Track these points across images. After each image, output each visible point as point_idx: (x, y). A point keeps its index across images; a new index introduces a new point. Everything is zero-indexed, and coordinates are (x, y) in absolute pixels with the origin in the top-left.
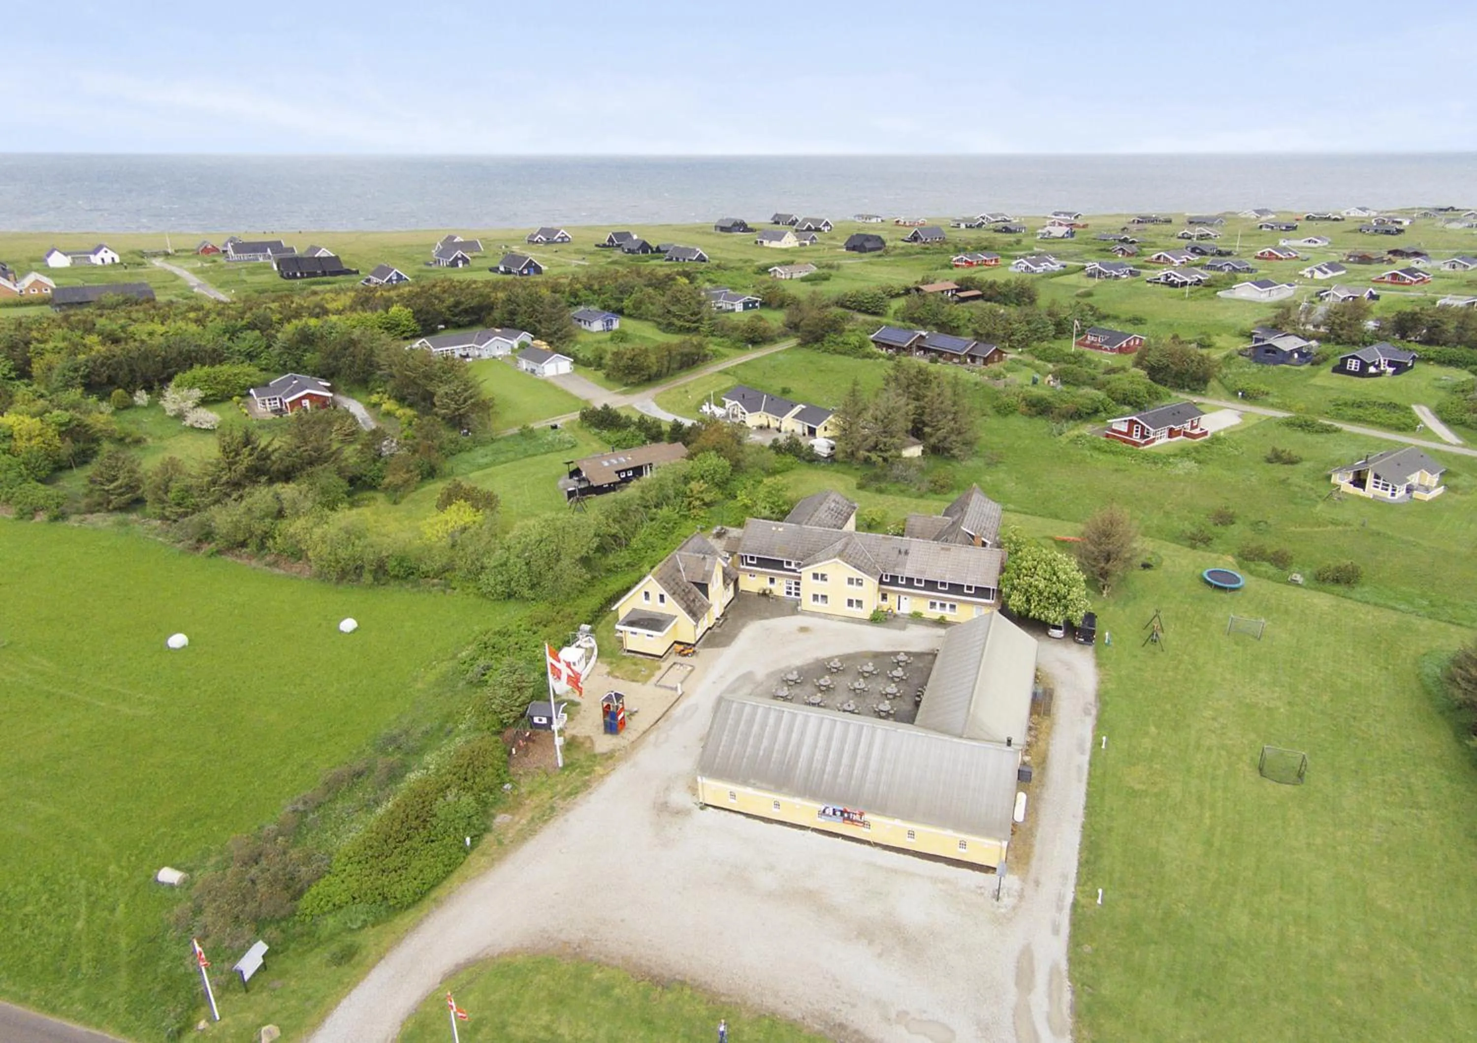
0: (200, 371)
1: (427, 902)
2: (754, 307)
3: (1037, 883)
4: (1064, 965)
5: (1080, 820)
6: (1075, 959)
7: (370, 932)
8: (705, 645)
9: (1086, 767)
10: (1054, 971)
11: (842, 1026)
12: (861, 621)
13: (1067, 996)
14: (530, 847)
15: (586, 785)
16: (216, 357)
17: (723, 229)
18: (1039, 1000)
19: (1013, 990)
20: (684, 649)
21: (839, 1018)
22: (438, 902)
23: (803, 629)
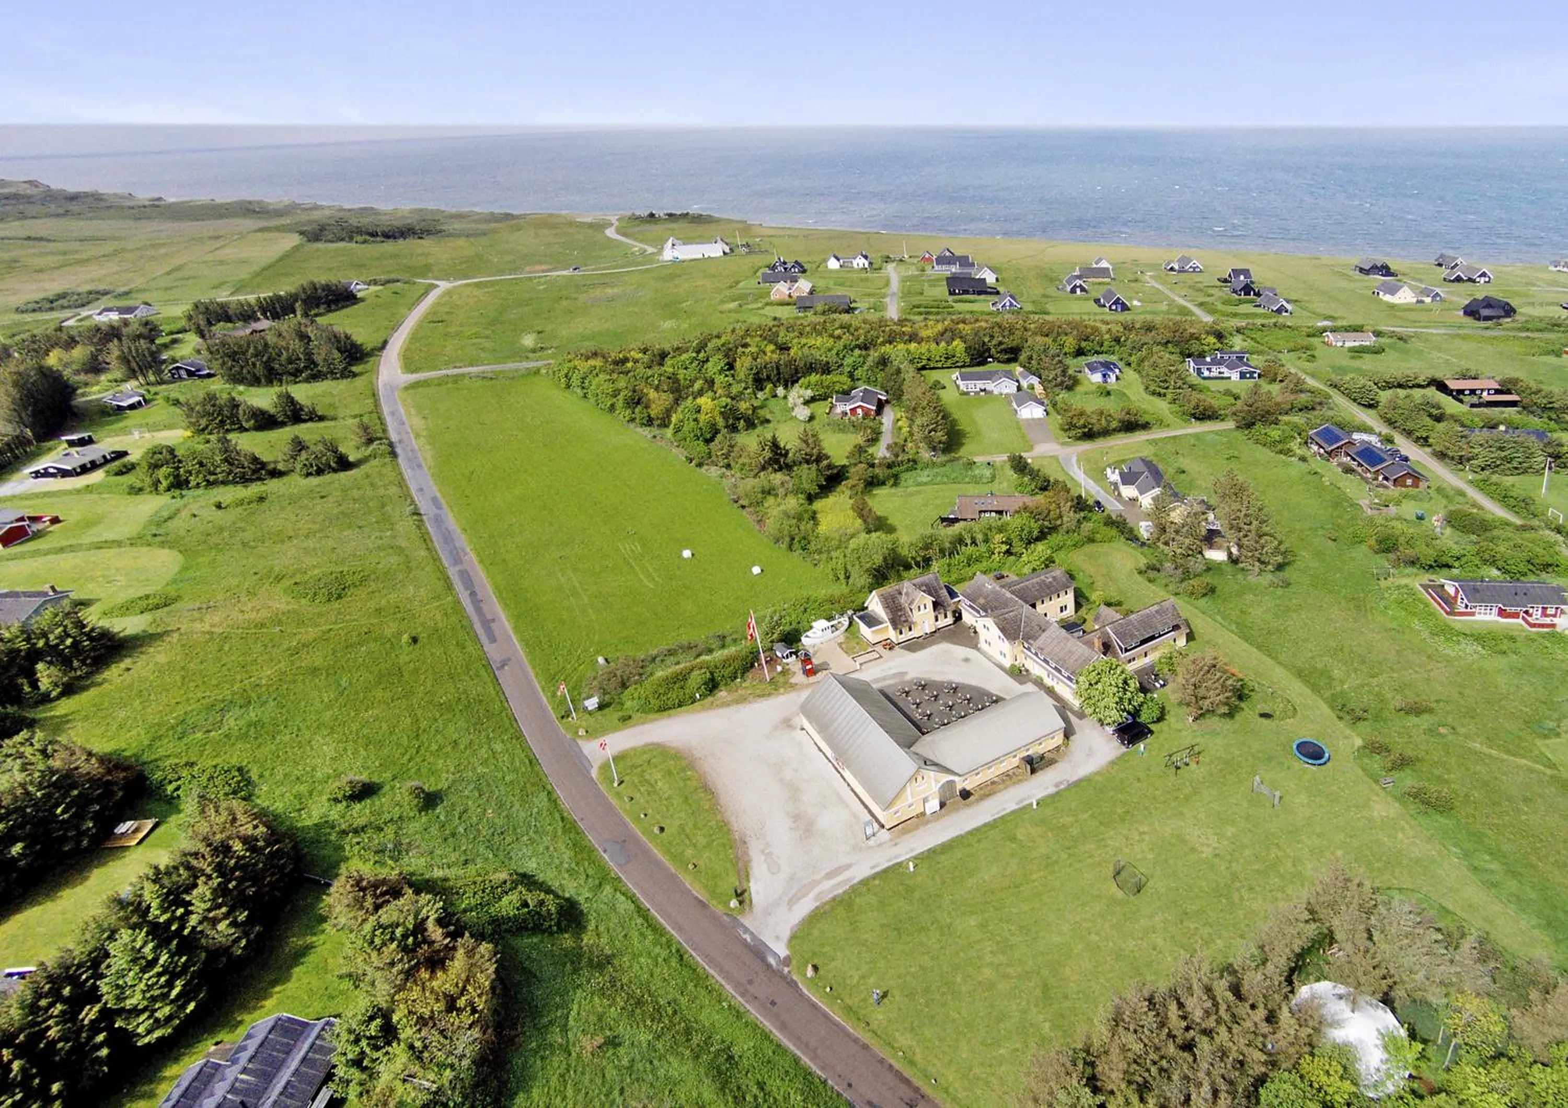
0: (814, 378)
1: (666, 713)
2: (1252, 377)
3: (896, 844)
4: (855, 881)
5: (963, 832)
6: (864, 882)
7: (639, 714)
8: (904, 648)
9: (1008, 811)
10: (848, 880)
11: (745, 843)
12: (1001, 667)
13: (840, 891)
14: (721, 711)
15: (769, 695)
16: (826, 369)
17: (1361, 270)
18: (827, 884)
19: (823, 873)
20: (889, 645)
21: (747, 839)
22: (670, 716)
23: (967, 660)
